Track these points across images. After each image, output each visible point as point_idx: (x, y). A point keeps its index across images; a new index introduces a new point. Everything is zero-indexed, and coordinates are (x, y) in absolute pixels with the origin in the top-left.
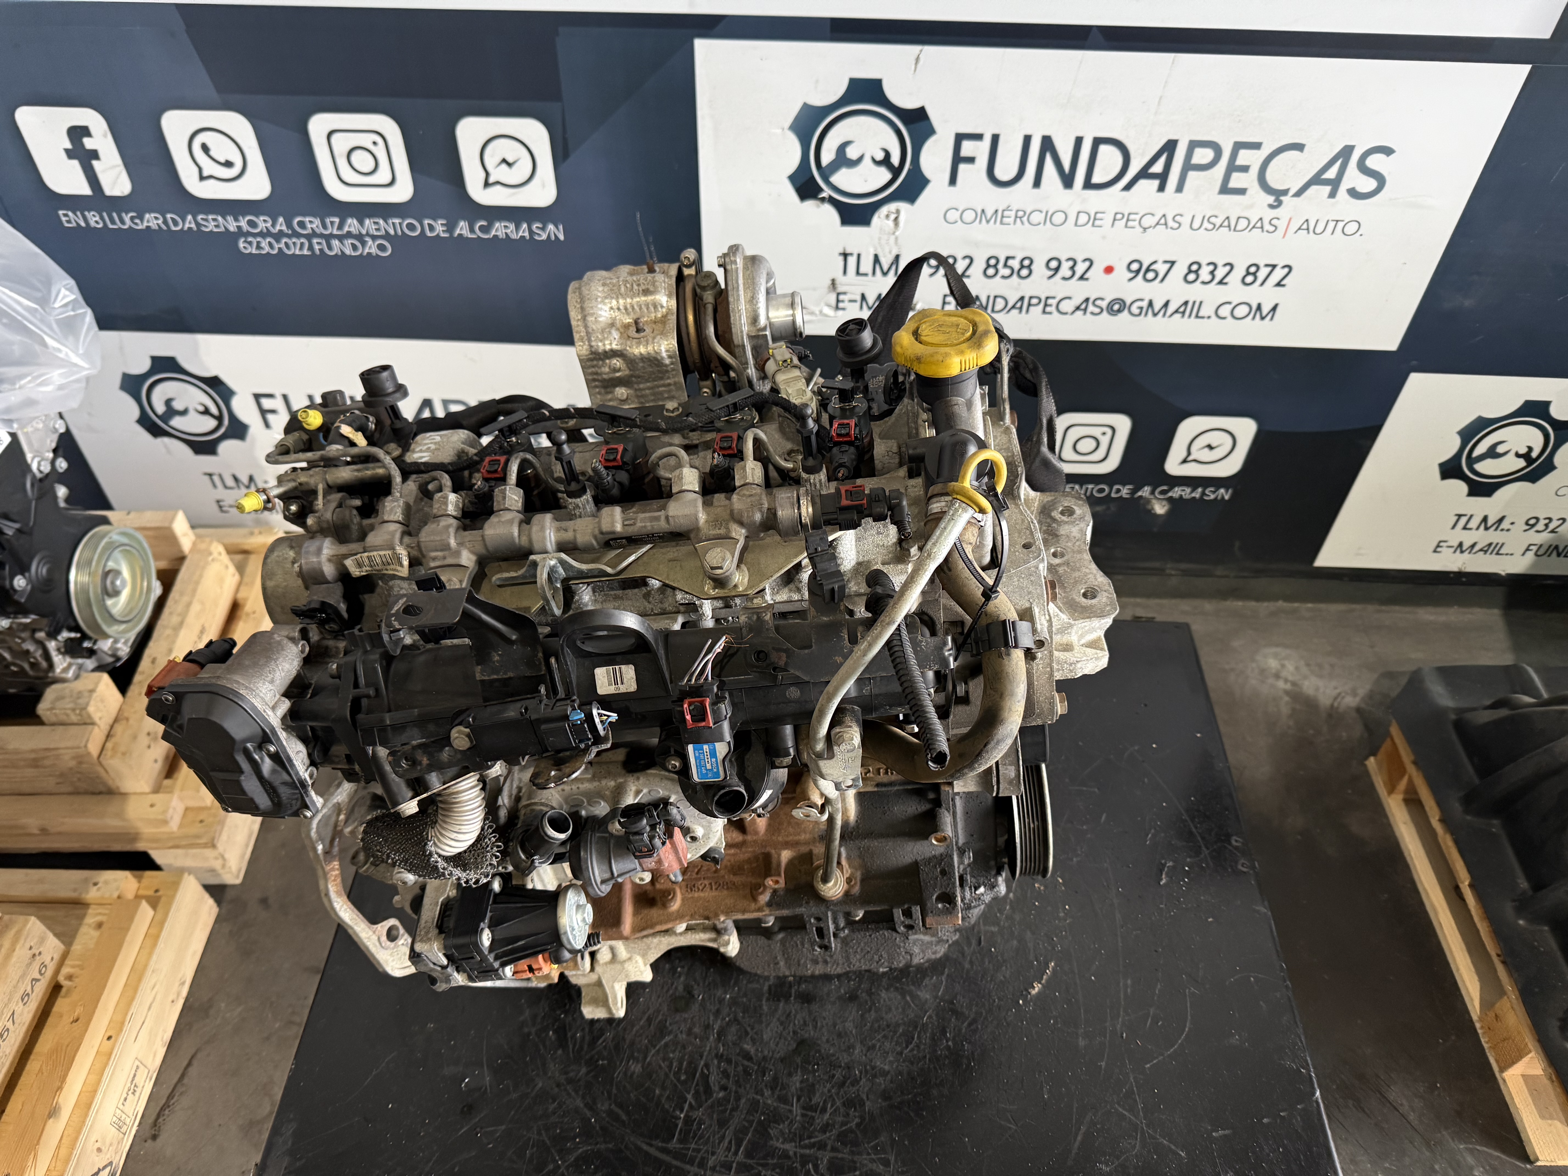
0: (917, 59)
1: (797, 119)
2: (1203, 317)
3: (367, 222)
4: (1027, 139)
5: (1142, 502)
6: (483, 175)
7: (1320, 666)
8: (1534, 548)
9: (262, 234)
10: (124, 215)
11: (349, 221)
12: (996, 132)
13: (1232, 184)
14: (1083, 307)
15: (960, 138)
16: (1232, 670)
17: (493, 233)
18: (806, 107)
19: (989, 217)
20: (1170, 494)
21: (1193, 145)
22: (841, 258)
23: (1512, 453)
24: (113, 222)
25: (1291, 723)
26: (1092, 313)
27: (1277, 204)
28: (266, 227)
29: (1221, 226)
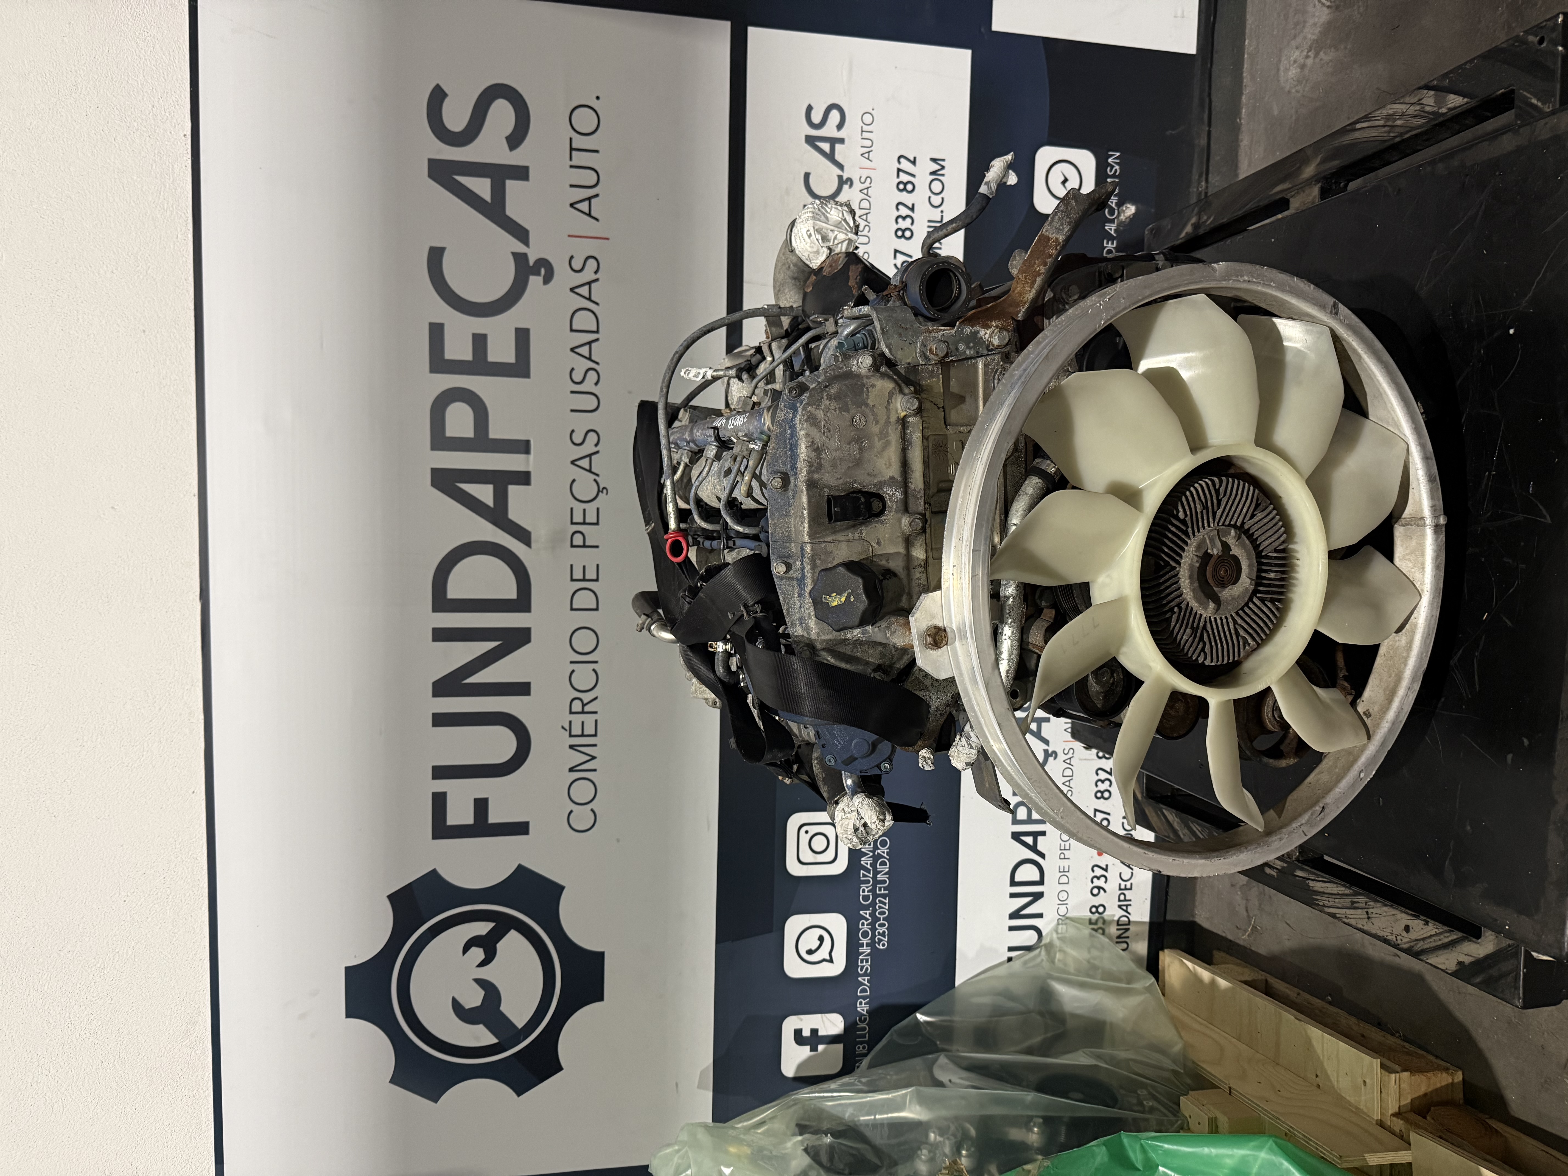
2: (942, 216)
5: (1123, 228)
10: (858, 1026)
11: (862, 863)
20: (1114, 205)
25: (1342, 47)
27: (850, 181)
28: (867, 925)
29: (866, 221)
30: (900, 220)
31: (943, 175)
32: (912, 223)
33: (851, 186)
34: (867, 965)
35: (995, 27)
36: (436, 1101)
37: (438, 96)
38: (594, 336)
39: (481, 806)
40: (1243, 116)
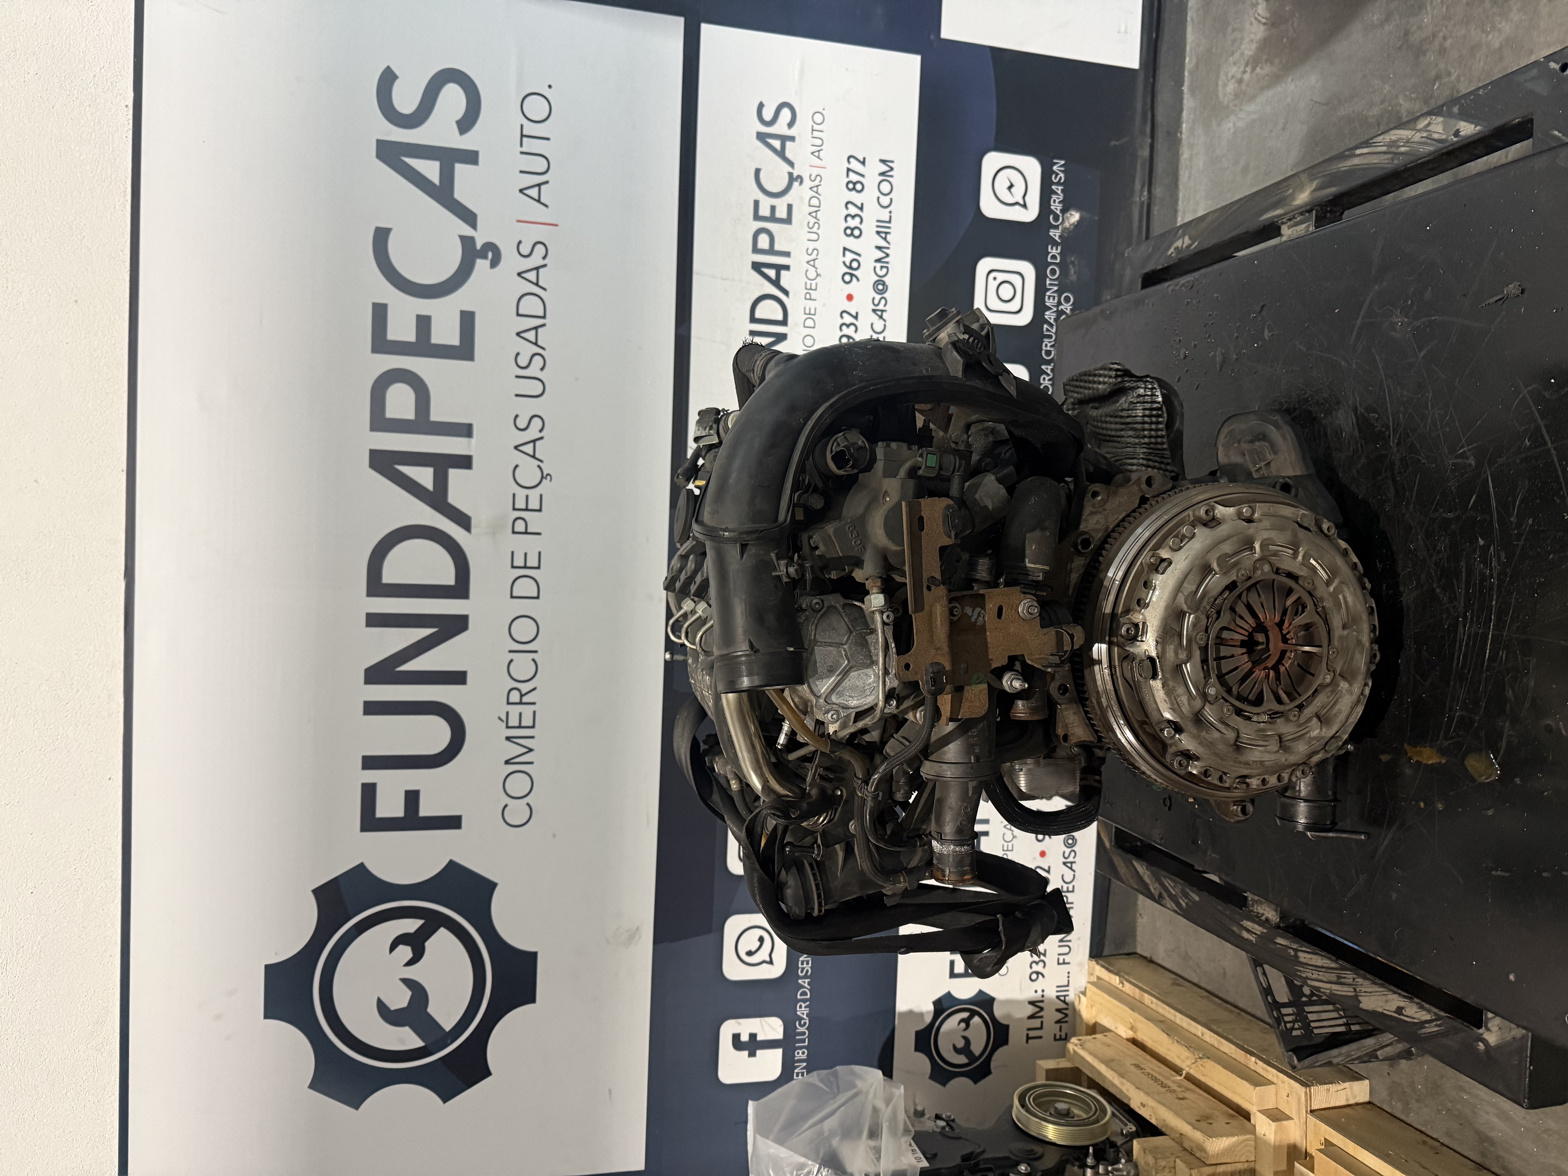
2: (890, 217)
5: (1066, 235)
10: (798, 1031)
13: (784, 216)
20: (1058, 212)
21: (756, 250)
24: (804, 1041)
25: (1277, 61)
26: (885, 305)
27: (800, 179)
29: (816, 218)
31: (891, 176)
32: (861, 222)
33: (801, 183)
34: (808, 967)
35: (944, 35)
36: (357, 1108)
37: (388, 79)
38: (540, 322)
39: (412, 798)
40: (1184, 130)
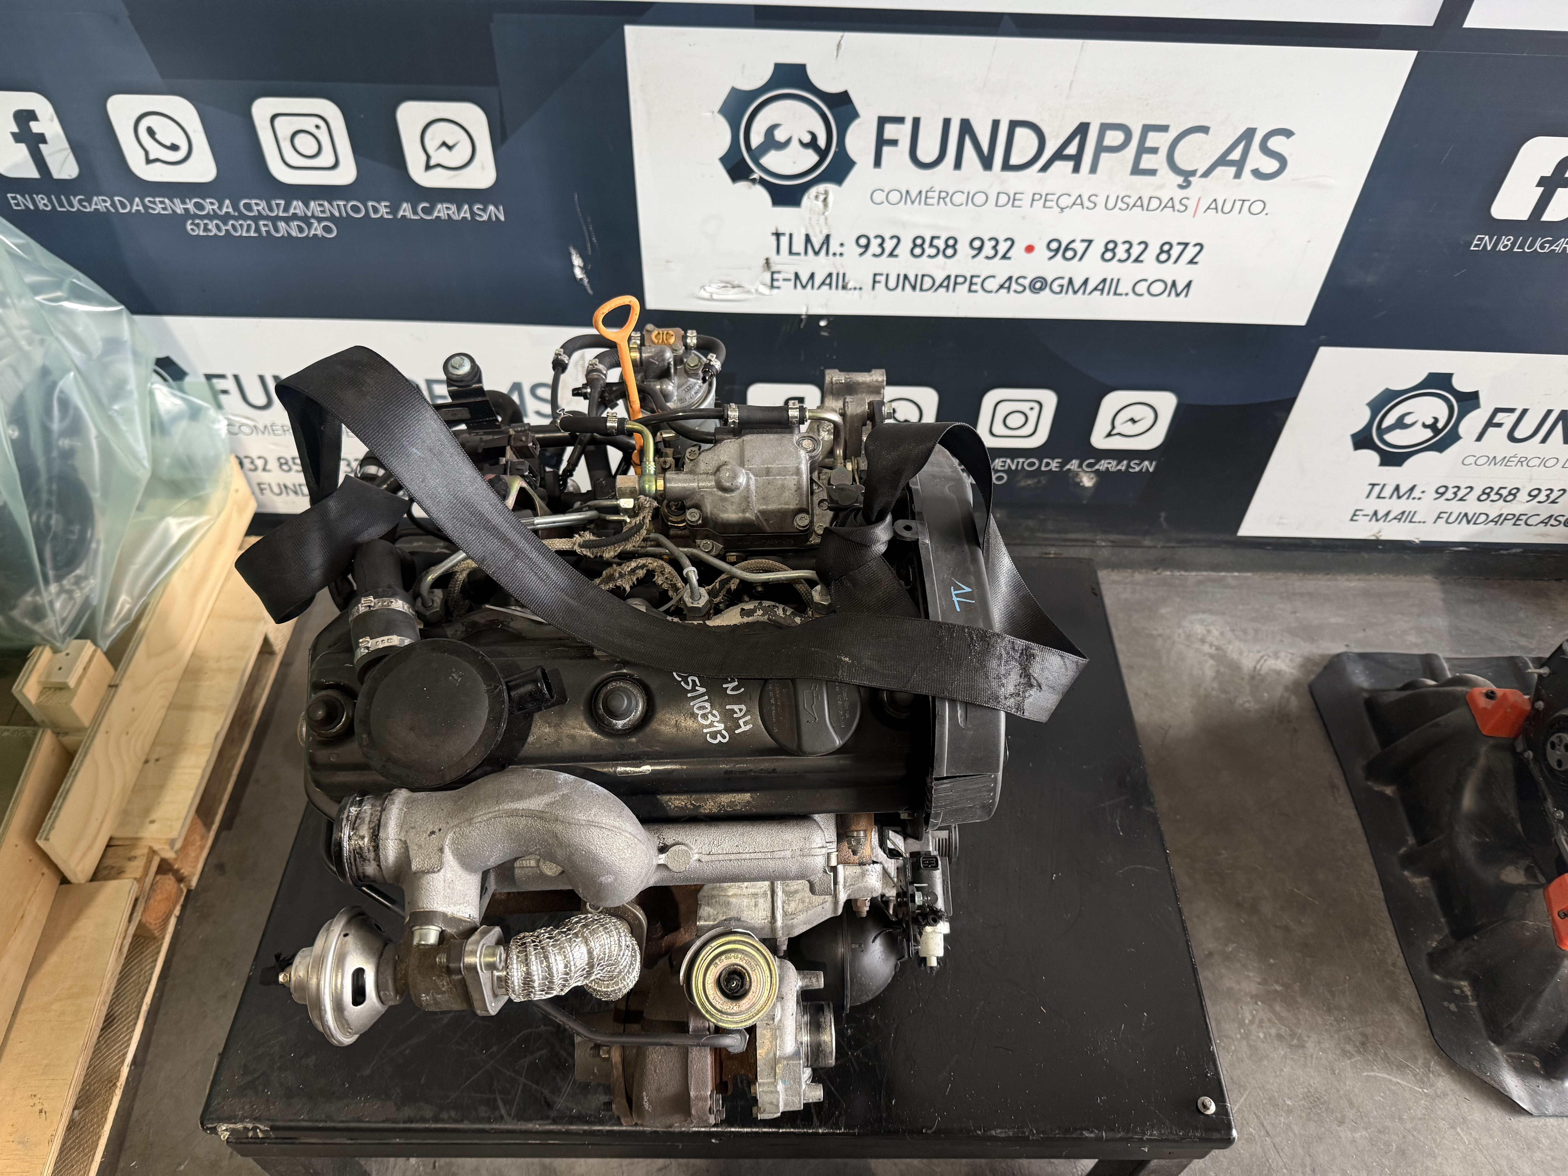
0: (839, 45)
1: (725, 102)
2: (1121, 295)
3: (312, 204)
4: (947, 122)
5: (1071, 475)
6: (424, 158)
7: (1245, 632)
8: (1445, 516)
9: (210, 217)
10: (72, 198)
11: (295, 203)
12: (917, 115)
13: (1143, 165)
14: (1007, 285)
15: (882, 121)
16: (1160, 635)
17: (436, 214)
18: (734, 91)
19: (913, 198)
20: (1097, 467)
21: (1105, 128)
22: (774, 238)
23: (1419, 425)
24: (62, 205)
25: (1215, 685)
26: (1015, 291)
27: (1186, 185)
28: (213, 209)
29: (1134, 206)
30: (1127, 246)
31: (1169, 295)
32: (1120, 261)
33: (1181, 187)
34: (158, 209)
35: (1322, 350)
